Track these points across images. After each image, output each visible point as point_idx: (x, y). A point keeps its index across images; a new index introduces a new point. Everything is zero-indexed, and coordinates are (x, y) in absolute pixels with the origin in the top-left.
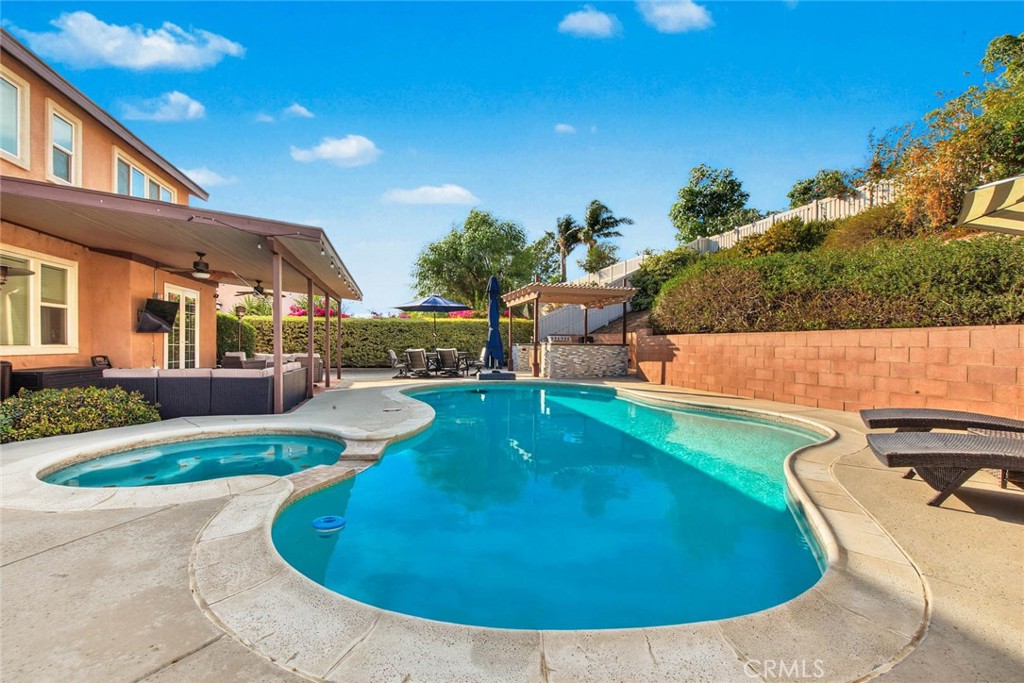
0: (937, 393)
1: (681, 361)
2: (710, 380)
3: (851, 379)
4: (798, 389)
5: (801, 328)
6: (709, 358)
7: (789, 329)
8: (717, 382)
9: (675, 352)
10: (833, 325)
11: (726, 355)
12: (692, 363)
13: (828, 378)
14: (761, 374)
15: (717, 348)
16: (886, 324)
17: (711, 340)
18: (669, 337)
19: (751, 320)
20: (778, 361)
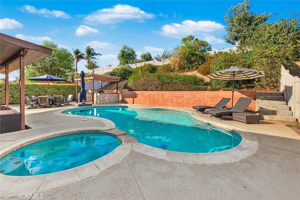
0: (193, 103)
1: (139, 98)
2: (148, 102)
3: (179, 101)
4: (169, 103)
5: (168, 90)
6: (147, 97)
7: (165, 90)
8: (149, 103)
9: (137, 96)
10: (174, 90)
11: (152, 96)
12: (142, 98)
13: (175, 101)
14: (160, 100)
15: (149, 95)
16: (184, 90)
17: (147, 93)
18: (135, 92)
19: (157, 88)
20: (164, 98)
